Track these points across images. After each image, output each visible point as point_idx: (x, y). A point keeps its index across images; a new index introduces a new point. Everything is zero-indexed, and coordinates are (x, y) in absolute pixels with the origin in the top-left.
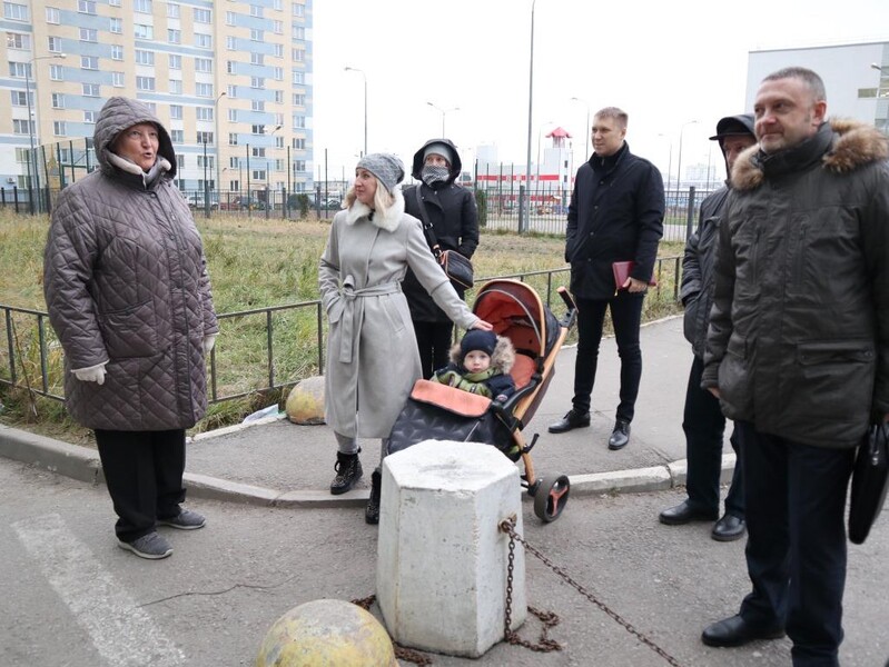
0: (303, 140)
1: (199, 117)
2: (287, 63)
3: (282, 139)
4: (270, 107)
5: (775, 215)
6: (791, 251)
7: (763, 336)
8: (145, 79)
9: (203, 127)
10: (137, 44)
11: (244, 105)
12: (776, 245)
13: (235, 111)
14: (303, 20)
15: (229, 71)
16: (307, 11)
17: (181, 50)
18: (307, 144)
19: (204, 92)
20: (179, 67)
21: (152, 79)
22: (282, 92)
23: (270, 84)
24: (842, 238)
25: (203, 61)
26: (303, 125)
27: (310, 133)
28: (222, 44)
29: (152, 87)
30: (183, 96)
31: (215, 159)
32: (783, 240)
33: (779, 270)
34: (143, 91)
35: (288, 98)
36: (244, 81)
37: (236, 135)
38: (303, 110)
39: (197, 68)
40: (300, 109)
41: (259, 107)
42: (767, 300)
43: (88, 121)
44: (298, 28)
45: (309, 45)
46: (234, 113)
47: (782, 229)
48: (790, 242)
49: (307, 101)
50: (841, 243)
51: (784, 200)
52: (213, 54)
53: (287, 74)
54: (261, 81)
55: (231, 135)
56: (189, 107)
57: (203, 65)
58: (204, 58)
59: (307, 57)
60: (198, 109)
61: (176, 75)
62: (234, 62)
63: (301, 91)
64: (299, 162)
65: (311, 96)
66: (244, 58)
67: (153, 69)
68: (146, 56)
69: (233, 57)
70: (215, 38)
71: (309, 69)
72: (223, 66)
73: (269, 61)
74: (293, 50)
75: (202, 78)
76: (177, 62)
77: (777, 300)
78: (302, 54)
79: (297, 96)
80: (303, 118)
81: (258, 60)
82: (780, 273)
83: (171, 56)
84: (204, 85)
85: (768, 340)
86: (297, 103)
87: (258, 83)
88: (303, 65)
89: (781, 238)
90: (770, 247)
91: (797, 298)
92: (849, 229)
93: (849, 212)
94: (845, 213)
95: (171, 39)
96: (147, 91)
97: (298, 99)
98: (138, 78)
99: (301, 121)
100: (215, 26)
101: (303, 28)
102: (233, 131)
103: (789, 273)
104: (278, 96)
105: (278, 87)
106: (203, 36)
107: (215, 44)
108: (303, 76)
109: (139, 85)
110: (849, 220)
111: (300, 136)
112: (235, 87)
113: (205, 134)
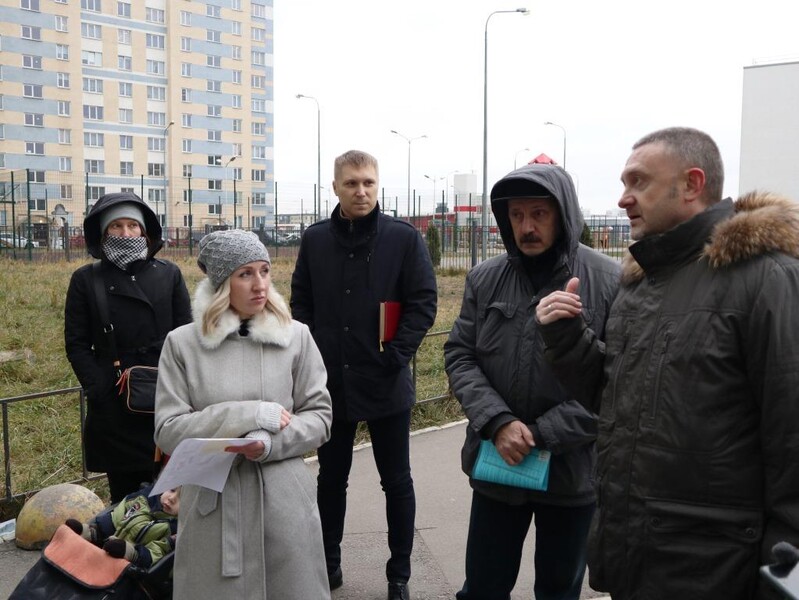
0: (263, 172)
1: (150, 148)
2: (246, 90)
3: (240, 170)
4: (227, 137)
5: (643, 319)
6: (652, 369)
7: (613, 481)
8: (93, 108)
9: (156, 158)
10: (85, 71)
11: (199, 134)
12: (638, 358)
13: (189, 141)
14: (263, 45)
15: (184, 98)
16: (267, 36)
17: (132, 77)
18: (267, 176)
19: (156, 122)
20: (130, 94)
21: (100, 109)
22: (240, 121)
23: (227, 113)
24: (710, 357)
25: (156, 89)
26: (263, 156)
27: (270, 164)
28: (176, 72)
29: (100, 117)
30: (134, 125)
31: (167, 192)
32: (646, 352)
33: (636, 393)
34: (90, 120)
35: (247, 127)
36: (199, 110)
37: (190, 166)
38: (264, 139)
39: (149, 96)
40: (260, 138)
41: (216, 136)
42: (620, 431)
43: (30, 152)
44: (257, 53)
45: (270, 71)
46: (188, 144)
47: (646, 339)
48: (653, 357)
49: (267, 130)
50: (710, 365)
51: (656, 299)
52: (166, 82)
53: (246, 102)
54: (218, 109)
55: (185, 167)
56: (140, 138)
57: (156, 94)
58: (156, 85)
59: (267, 83)
60: (150, 139)
61: (127, 103)
62: (189, 90)
63: (261, 120)
64: (258, 195)
65: (271, 124)
66: (199, 85)
67: (102, 97)
68: (94, 85)
69: (188, 84)
70: (169, 65)
71: (270, 96)
72: (176, 94)
73: (227, 88)
74: (252, 76)
75: (155, 106)
76: (127, 89)
77: (629, 434)
78: (262, 82)
79: (257, 125)
80: (263, 148)
81: (215, 86)
82: (637, 397)
83: (122, 84)
84: (156, 114)
85: (616, 487)
86: (257, 132)
87: (215, 111)
88: (263, 92)
89: (643, 349)
90: (632, 361)
91: (650, 434)
92: (721, 344)
93: (723, 321)
94: (717, 322)
95: (121, 66)
96: (95, 121)
97: (258, 128)
98: (86, 108)
99: (261, 150)
100: (169, 52)
101: (263, 54)
102: (187, 162)
103: (645, 398)
104: (236, 125)
105: (236, 115)
106: (155, 63)
107: (169, 71)
108: (263, 103)
109: (86, 114)
110: (722, 333)
111: (260, 167)
112: (189, 117)
113: (157, 166)
